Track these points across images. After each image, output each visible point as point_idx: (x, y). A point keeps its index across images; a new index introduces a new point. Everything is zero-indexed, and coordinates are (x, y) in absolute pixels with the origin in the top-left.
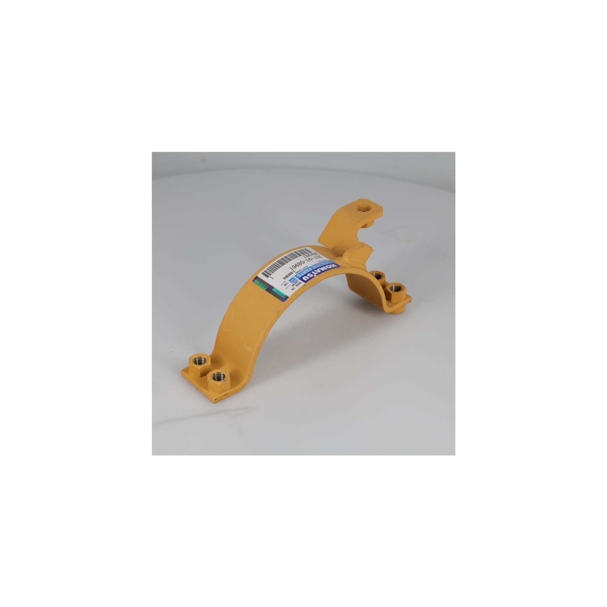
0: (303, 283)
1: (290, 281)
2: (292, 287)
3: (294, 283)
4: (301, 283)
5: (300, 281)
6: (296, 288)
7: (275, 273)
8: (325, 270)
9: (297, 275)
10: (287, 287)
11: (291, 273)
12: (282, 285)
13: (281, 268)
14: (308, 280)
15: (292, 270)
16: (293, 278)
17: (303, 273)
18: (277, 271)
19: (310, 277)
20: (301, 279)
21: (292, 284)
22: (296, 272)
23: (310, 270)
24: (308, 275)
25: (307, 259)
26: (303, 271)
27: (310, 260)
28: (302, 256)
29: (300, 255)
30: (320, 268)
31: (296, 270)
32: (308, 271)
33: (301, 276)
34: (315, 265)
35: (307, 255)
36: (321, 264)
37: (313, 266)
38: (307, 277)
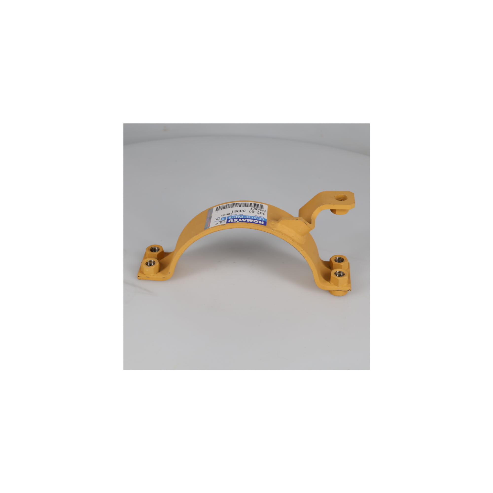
3: (222, 221)
5: (226, 221)
6: (219, 224)
7: (223, 210)
8: (250, 222)
10: (216, 222)
11: (229, 214)
12: (216, 218)
14: (230, 222)
16: (226, 217)
20: (228, 220)
21: (220, 221)
23: (241, 217)
24: (234, 220)
25: (251, 210)
26: (236, 216)
27: (253, 212)
28: (251, 208)
29: (251, 206)
30: (249, 219)
31: (234, 213)
32: (238, 217)
33: (231, 218)
34: (249, 216)
35: (255, 209)
36: (253, 217)
37: (247, 216)
38: (232, 221)
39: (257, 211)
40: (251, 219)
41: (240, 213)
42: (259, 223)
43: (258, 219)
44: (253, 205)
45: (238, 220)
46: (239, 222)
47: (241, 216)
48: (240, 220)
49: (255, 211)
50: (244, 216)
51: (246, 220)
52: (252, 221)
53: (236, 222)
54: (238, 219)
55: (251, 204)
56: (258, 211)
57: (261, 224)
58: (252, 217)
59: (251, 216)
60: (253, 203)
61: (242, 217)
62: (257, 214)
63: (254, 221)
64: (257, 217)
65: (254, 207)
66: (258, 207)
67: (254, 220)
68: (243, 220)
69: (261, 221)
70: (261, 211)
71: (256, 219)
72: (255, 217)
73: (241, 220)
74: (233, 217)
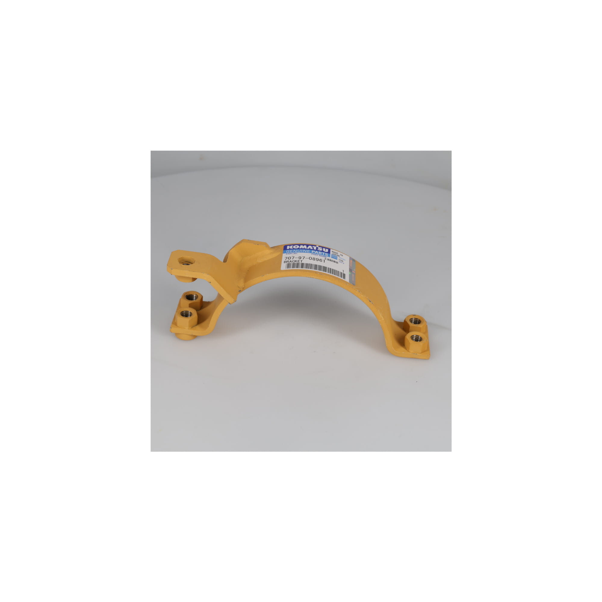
0: (331, 250)
1: (337, 259)
2: (341, 256)
3: (336, 255)
4: (333, 252)
5: (331, 253)
6: (339, 253)
7: (337, 270)
8: (303, 245)
9: (328, 256)
10: (343, 259)
11: (328, 260)
12: (344, 263)
13: (330, 267)
14: (326, 248)
15: (325, 260)
16: (332, 257)
17: (322, 254)
18: (334, 269)
19: (322, 248)
20: (329, 252)
21: (338, 257)
22: (324, 258)
23: (314, 251)
24: (321, 250)
25: (302, 259)
26: (320, 254)
27: (300, 257)
28: (302, 262)
29: (302, 264)
30: (304, 249)
31: (323, 258)
32: (317, 252)
33: (326, 254)
34: (305, 252)
35: (297, 261)
36: (299, 251)
37: (307, 252)
38: (324, 249)
39: (295, 259)
40: (302, 249)
41: (316, 257)
42: (292, 246)
43: (294, 250)
44: (300, 265)
45: (317, 248)
46: (316, 246)
47: (313, 253)
48: (315, 248)
49: (298, 259)
50: (311, 252)
51: (308, 248)
52: (301, 247)
53: (319, 247)
54: (317, 250)
55: (302, 267)
56: (293, 260)
57: (290, 245)
58: (301, 251)
59: (303, 252)
60: (300, 269)
61: (312, 251)
62: (294, 255)
63: (298, 247)
64: (295, 252)
65: (298, 264)
66: (294, 264)
67: (299, 249)
68: (311, 248)
69: (290, 249)
70: (290, 260)
71: (296, 250)
72: (297, 252)
73: (313, 248)
74: (323, 254)
